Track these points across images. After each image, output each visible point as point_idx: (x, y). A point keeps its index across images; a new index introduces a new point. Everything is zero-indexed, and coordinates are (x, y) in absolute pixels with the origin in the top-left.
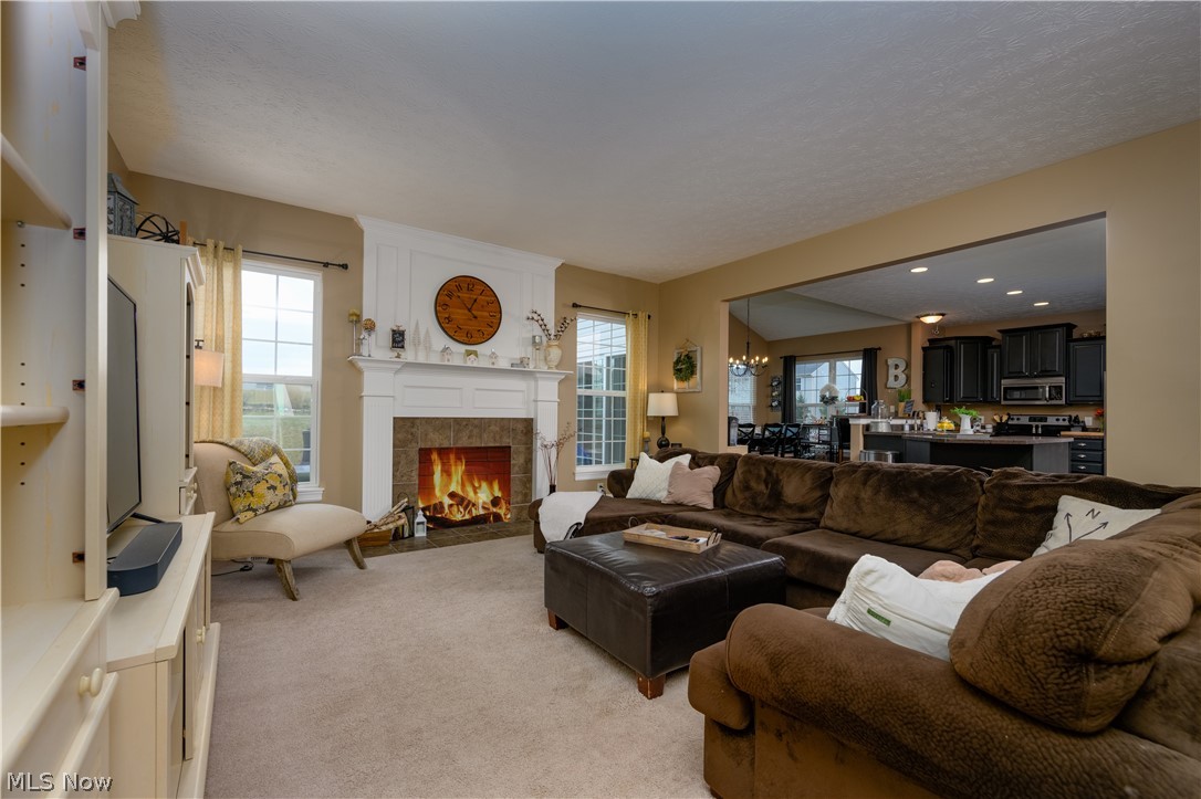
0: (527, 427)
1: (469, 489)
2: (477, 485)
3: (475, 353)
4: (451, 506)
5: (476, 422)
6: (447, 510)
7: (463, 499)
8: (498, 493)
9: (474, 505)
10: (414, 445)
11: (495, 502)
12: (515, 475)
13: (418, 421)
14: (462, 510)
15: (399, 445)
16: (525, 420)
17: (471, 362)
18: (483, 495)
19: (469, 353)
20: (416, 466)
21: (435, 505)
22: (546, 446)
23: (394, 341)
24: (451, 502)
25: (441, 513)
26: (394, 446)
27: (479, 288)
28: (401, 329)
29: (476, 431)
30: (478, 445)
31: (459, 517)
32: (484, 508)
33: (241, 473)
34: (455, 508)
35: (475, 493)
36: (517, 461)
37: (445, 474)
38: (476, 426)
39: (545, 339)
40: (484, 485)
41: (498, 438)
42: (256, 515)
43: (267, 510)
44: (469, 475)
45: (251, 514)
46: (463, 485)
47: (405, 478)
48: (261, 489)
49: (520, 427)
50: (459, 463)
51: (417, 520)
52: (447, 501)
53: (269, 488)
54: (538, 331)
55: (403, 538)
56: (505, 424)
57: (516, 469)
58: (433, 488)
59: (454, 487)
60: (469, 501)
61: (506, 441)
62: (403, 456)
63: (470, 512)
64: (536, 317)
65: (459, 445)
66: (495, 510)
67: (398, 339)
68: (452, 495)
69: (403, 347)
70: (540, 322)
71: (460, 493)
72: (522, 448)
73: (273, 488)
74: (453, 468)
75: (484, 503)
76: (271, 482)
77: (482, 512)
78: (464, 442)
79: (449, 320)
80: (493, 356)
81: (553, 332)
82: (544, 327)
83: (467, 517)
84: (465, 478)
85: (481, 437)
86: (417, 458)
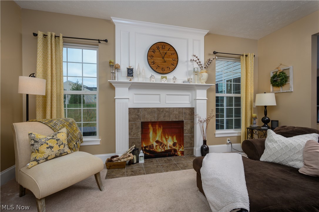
0: (192, 111)
1: (164, 139)
2: (167, 137)
3: (166, 77)
4: (156, 146)
5: (167, 110)
6: (155, 148)
7: (161, 143)
8: (175, 141)
9: (166, 146)
10: (139, 120)
11: (174, 144)
12: (186, 134)
13: (141, 110)
14: (161, 147)
15: (132, 121)
16: (190, 108)
17: (164, 81)
18: (169, 142)
19: (162, 78)
20: (140, 130)
21: (150, 145)
22: (201, 121)
23: (128, 73)
24: (156, 144)
25: (152, 149)
26: (129, 121)
27: (167, 47)
28: (131, 68)
29: (167, 114)
30: (168, 120)
31: (159, 150)
32: (170, 147)
33: (34, 140)
34: (158, 147)
35: (166, 141)
36: (187, 127)
37: (154, 133)
38: (167, 112)
39: (199, 70)
40: (170, 137)
41: (177, 117)
42: (38, 163)
43: (47, 159)
44: (164, 133)
45: (35, 163)
46: (161, 137)
47: (135, 135)
48: (43, 148)
49: (188, 112)
50: (160, 129)
51: (140, 155)
52: (155, 144)
53: (48, 148)
54: (196, 65)
55: (133, 163)
56: (180, 110)
57: (187, 131)
58: (149, 138)
59: (158, 138)
60: (164, 144)
61: (181, 119)
62: (134, 125)
63: (164, 148)
64: (195, 59)
65: (160, 120)
66: (174, 148)
67: (130, 72)
68: (157, 142)
69: (132, 76)
70: (198, 61)
71: (160, 140)
72: (189, 122)
73: (51, 147)
74: (158, 131)
75: (170, 145)
76: (50, 144)
77: (169, 148)
78: (162, 119)
79: (154, 63)
80: (175, 78)
81: (203, 66)
82: (199, 63)
83: (163, 150)
84: (162, 134)
85: (169, 117)
86: (140, 126)
